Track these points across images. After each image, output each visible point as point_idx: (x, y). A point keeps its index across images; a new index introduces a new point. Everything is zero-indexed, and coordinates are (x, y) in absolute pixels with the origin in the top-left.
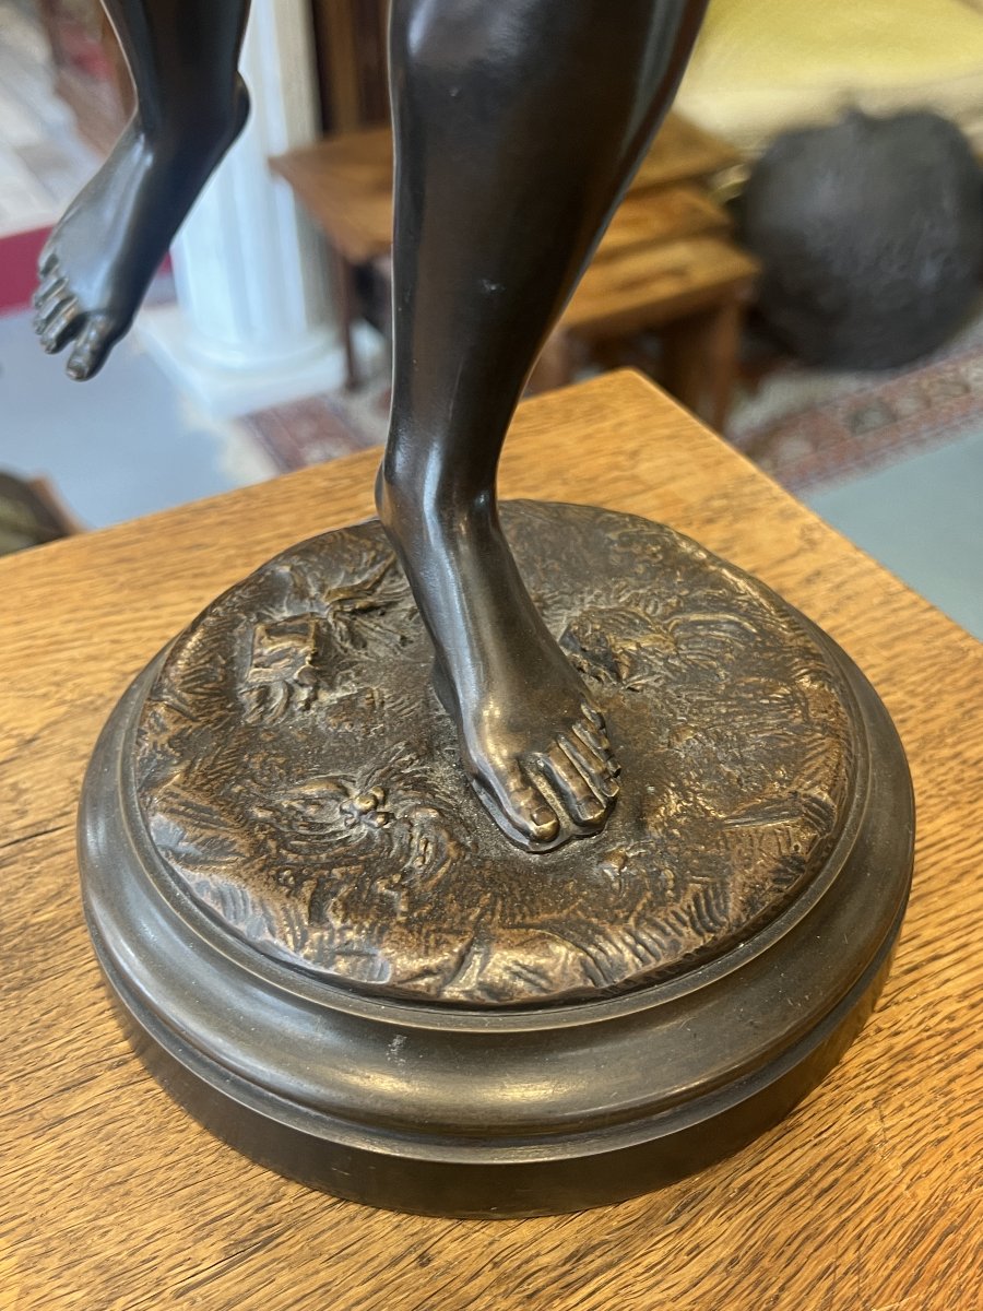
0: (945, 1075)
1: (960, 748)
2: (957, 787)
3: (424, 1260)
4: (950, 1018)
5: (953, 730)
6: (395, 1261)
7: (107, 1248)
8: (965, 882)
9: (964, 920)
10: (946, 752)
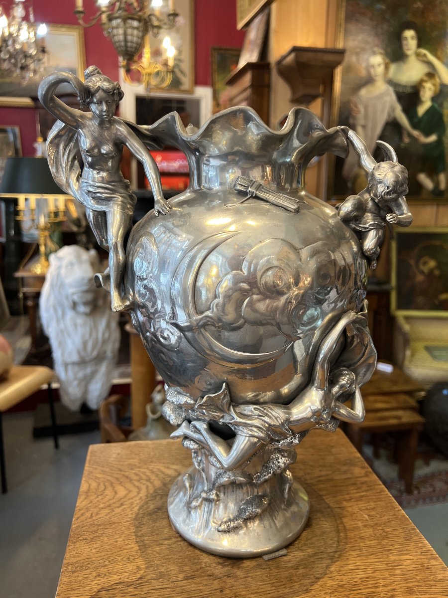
0: (349, 593)
1: (384, 528)
2: (380, 536)
3: (221, 591)
4: (356, 582)
5: (384, 524)
6: (216, 590)
7: (163, 569)
8: (372, 556)
9: (368, 564)
10: (381, 528)
